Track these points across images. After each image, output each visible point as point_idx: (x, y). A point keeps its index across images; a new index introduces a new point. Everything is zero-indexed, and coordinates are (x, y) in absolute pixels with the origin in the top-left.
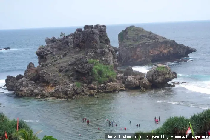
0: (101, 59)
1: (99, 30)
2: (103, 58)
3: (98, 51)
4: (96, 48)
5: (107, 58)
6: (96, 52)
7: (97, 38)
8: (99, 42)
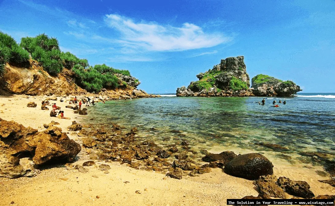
0: (238, 77)
1: (239, 59)
2: (240, 77)
3: (237, 71)
4: (235, 70)
5: (243, 77)
6: (235, 72)
7: (236, 63)
8: (237, 66)
